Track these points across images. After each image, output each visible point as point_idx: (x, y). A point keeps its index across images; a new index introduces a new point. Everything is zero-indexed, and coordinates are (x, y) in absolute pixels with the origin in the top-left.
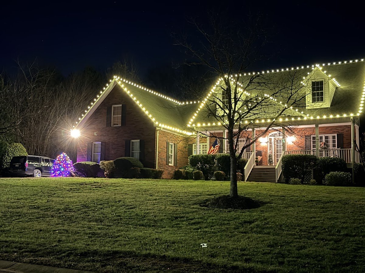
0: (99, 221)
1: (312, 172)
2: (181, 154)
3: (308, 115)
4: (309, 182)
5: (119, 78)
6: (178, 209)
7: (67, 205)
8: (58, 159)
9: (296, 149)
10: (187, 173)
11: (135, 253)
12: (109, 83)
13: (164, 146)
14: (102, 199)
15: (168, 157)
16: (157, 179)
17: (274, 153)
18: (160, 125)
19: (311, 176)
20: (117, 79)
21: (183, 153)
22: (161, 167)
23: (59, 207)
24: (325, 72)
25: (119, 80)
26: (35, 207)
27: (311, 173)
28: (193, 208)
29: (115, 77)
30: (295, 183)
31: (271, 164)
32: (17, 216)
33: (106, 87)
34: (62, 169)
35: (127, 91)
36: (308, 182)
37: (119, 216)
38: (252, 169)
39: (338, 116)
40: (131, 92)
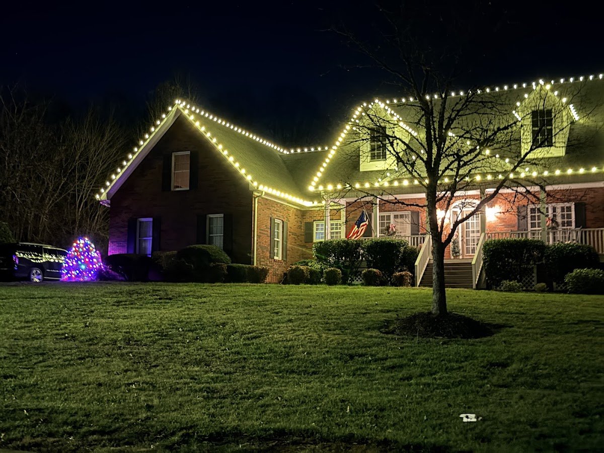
0: (203, 364)
1: (535, 270)
2: (293, 240)
3: (527, 169)
4: (529, 288)
5: (184, 103)
6: (345, 340)
7: (127, 333)
8: (74, 249)
9: (501, 230)
10: (312, 273)
11: (321, 434)
12: (167, 113)
13: (266, 226)
14: (188, 320)
15: (273, 244)
16: (260, 283)
17: (462, 236)
18: (261, 188)
19: (533, 277)
20: (181, 106)
21: (297, 238)
22: (262, 263)
23: (111, 336)
24: (556, 93)
25: (185, 107)
26: (66, 338)
27: (533, 272)
28: (371, 337)
29: (177, 102)
30: (511, 289)
31: (457, 256)
32: (37, 354)
33: (162, 120)
34: (83, 267)
35: (201, 126)
36: (527, 288)
37: (238, 353)
38: (427, 266)
39: (582, 171)
40: (208, 130)
